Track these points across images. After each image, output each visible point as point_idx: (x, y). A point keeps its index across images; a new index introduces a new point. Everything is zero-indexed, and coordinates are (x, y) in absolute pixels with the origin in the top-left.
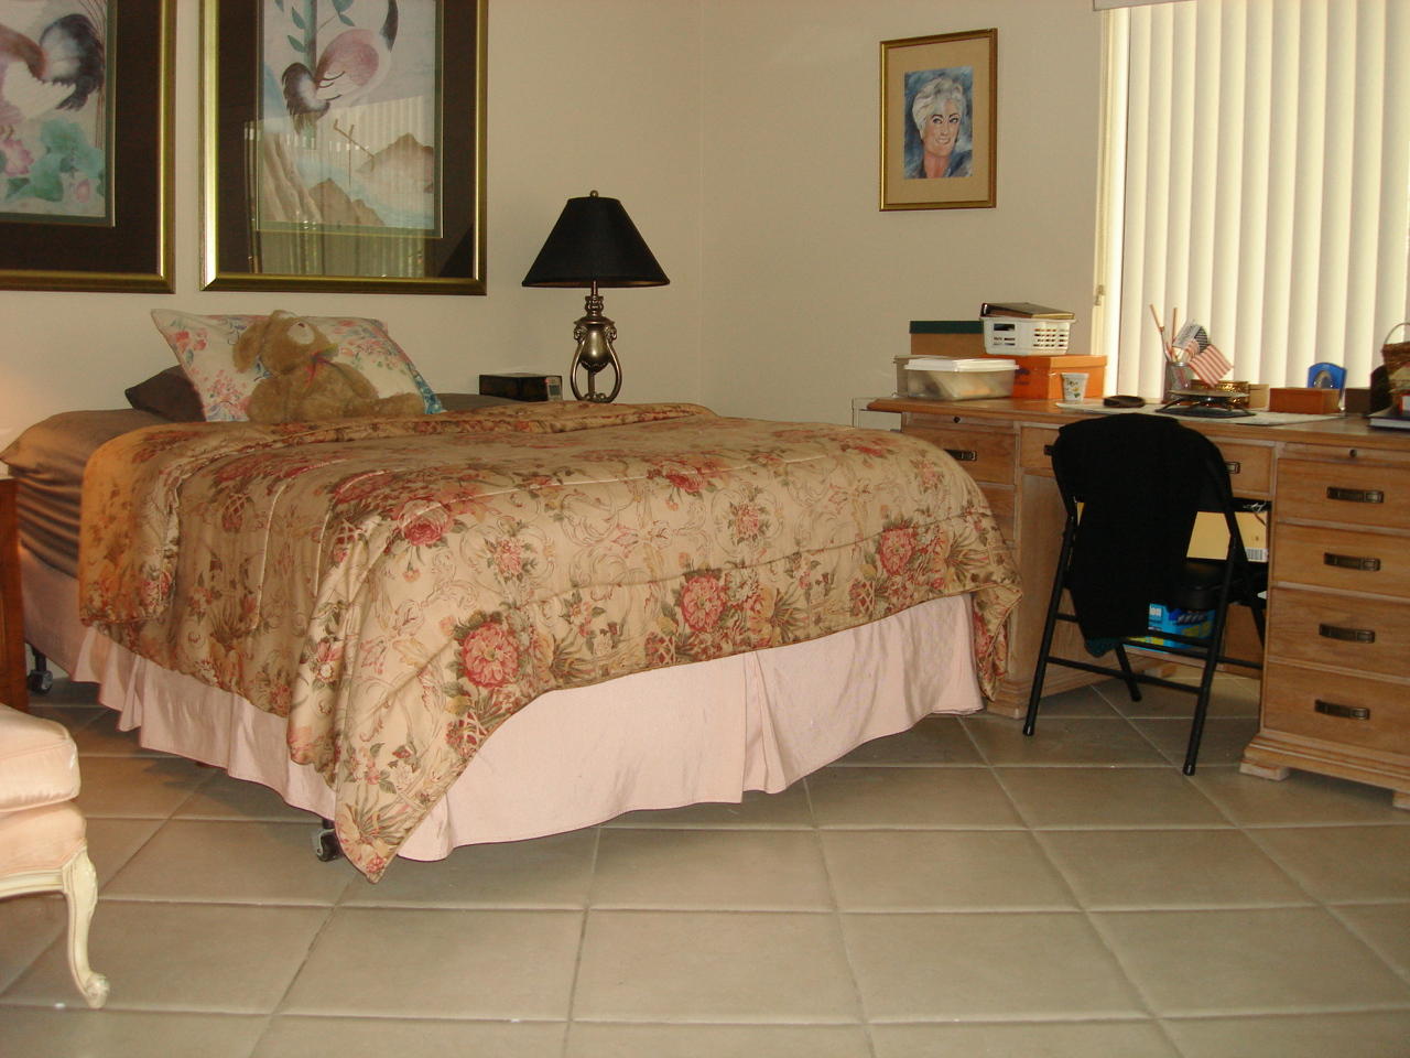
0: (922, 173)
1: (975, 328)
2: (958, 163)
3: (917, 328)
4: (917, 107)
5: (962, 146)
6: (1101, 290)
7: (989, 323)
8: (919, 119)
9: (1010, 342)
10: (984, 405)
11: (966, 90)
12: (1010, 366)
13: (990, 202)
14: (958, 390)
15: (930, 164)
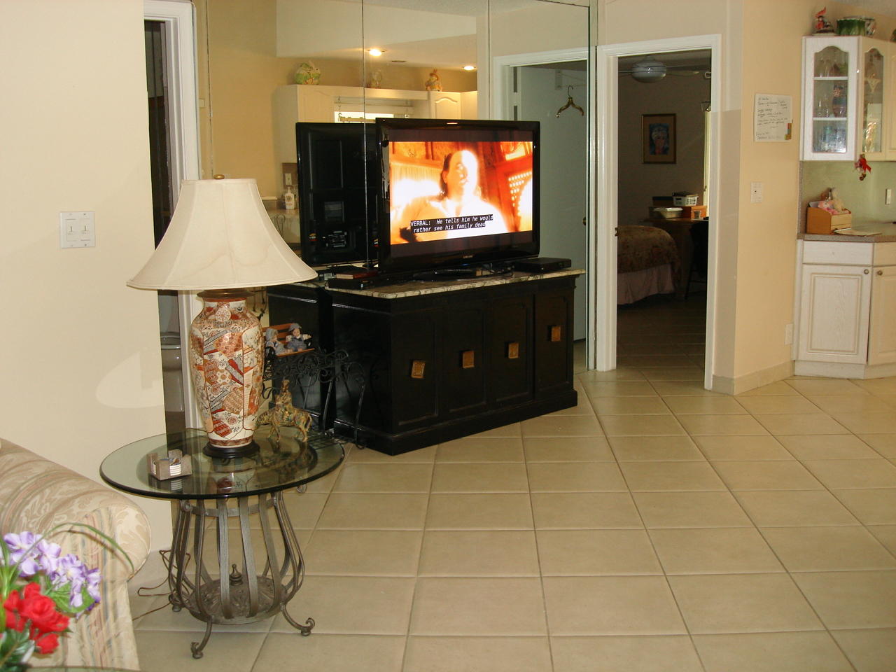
0: (655, 153)
1: (671, 199)
2: (665, 151)
3: (655, 199)
4: (654, 133)
5: (666, 146)
6: (706, 187)
7: (675, 198)
8: (653, 138)
9: (680, 203)
10: (674, 220)
11: (668, 130)
12: (680, 209)
13: (674, 162)
14: (668, 216)
15: (657, 151)
